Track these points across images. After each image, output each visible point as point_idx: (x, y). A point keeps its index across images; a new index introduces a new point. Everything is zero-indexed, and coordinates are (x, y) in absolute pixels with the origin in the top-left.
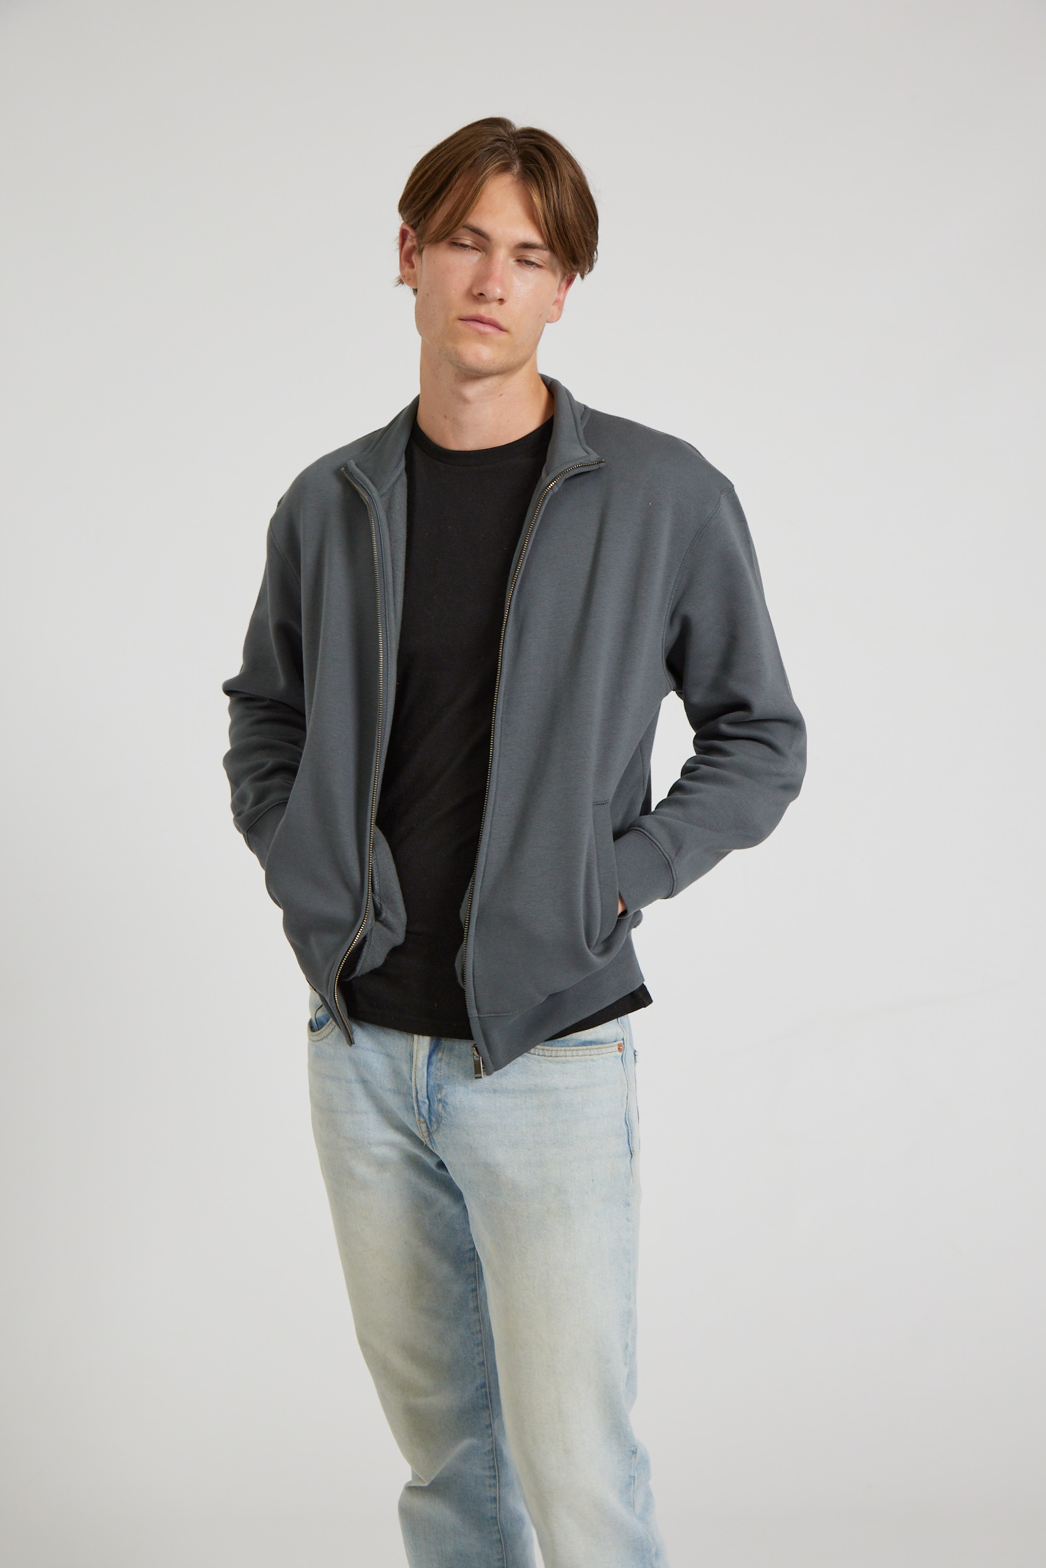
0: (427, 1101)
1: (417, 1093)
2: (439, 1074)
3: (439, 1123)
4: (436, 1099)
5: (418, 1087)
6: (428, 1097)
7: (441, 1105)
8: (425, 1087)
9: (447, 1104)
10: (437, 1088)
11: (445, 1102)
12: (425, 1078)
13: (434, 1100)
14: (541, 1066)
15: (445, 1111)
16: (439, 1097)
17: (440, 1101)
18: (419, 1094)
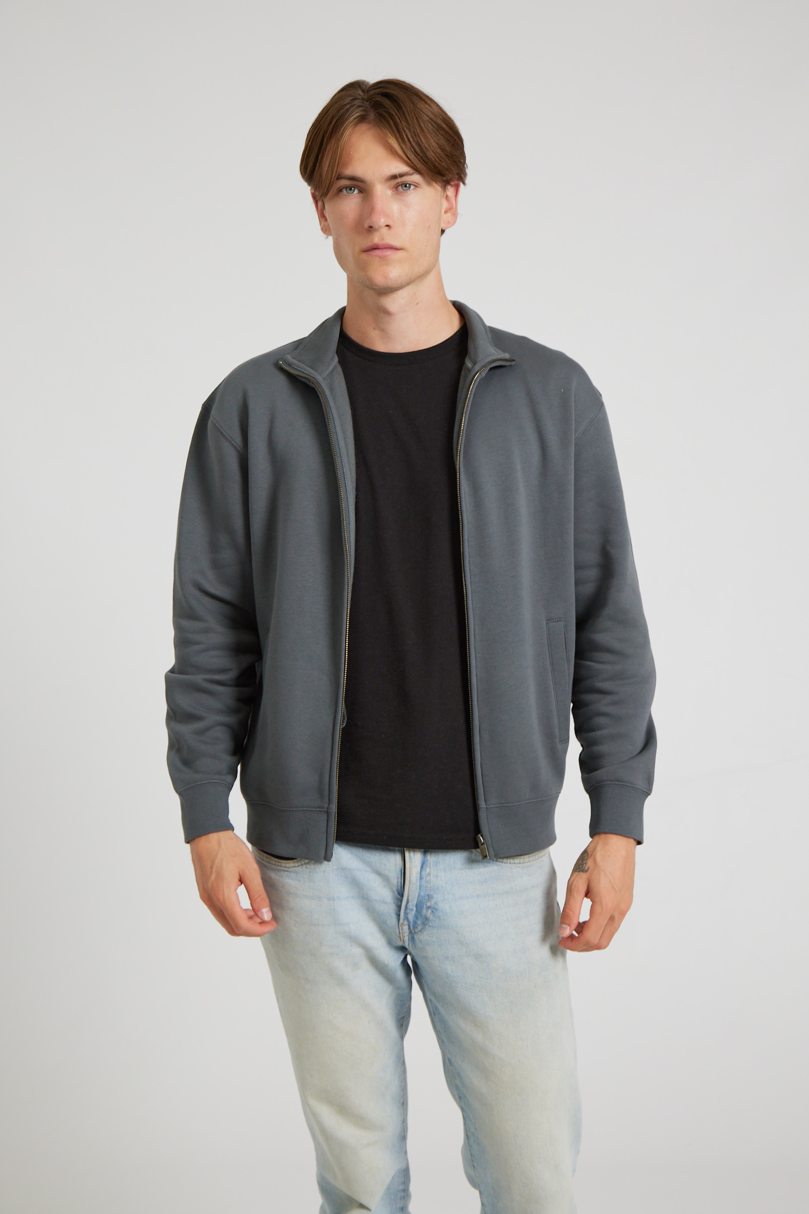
0: (415, 909)
1: (408, 902)
2: (429, 886)
3: (424, 924)
4: (425, 906)
5: (410, 899)
6: (416, 905)
7: (430, 911)
8: (417, 898)
9: (436, 910)
10: (427, 898)
11: (434, 908)
12: (418, 890)
13: (422, 907)
14: (512, 872)
15: (434, 916)
16: (429, 904)
17: (429, 908)
18: (410, 904)
